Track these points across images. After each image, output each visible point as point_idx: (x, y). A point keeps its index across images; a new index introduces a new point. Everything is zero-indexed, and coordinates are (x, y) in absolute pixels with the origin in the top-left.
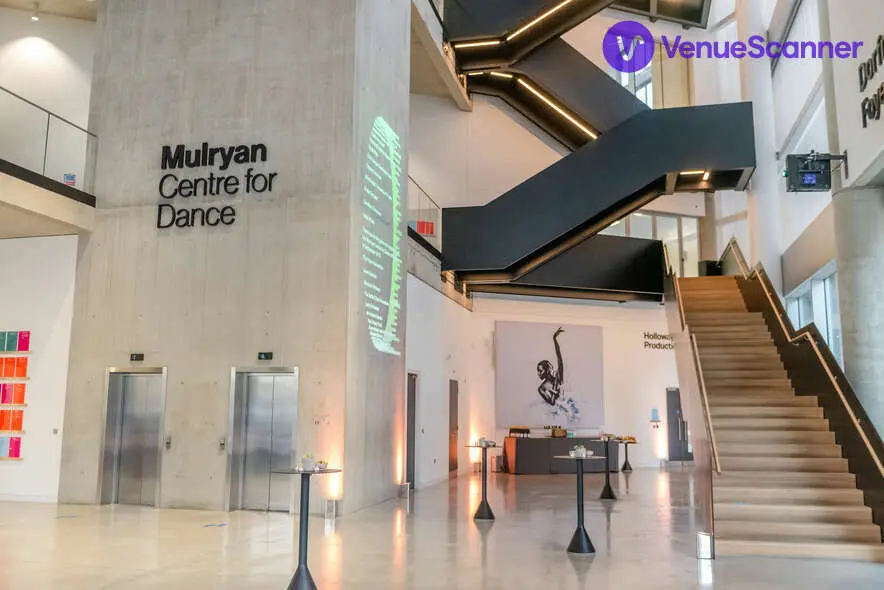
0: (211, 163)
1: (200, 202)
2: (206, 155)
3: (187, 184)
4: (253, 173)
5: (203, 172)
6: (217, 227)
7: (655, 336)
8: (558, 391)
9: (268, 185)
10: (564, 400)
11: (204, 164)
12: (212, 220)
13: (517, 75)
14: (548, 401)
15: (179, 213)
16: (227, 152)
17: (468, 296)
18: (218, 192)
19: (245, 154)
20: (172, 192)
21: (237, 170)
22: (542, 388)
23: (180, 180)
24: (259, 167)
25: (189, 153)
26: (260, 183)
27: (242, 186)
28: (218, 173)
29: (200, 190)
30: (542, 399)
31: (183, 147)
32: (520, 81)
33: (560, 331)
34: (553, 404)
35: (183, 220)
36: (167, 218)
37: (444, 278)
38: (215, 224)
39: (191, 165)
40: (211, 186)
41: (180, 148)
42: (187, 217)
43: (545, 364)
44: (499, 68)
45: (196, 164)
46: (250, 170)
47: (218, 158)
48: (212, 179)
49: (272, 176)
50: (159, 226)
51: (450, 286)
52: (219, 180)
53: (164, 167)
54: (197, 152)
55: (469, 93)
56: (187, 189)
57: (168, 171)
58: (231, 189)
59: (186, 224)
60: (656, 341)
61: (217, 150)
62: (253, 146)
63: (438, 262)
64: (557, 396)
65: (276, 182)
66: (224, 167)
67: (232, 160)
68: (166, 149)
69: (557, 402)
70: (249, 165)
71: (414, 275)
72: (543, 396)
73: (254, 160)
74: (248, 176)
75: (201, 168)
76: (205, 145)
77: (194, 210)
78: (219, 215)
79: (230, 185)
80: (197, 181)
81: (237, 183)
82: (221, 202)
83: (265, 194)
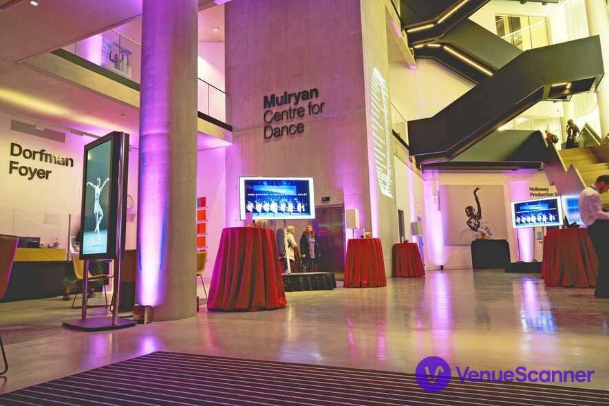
0: (290, 102)
1: (285, 122)
2: (286, 98)
3: (278, 114)
4: (312, 104)
5: (286, 107)
6: (295, 135)
7: (537, 189)
8: (479, 223)
9: (320, 110)
10: (483, 228)
11: (286, 103)
12: (292, 131)
13: (443, 44)
14: (473, 229)
15: (275, 130)
16: (297, 95)
17: (423, 172)
18: (294, 117)
19: (306, 95)
20: (270, 119)
21: (304, 104)
22: (469, 222)
23: (274, 113)
24: (315, 101)
25: (277, 98)
26: (316, 110)
27: (307, 112)
28: (293, 107)
29: (285, 117)
30: (470, 228)
31: (274, 95)
32: (445, 48)
33: (477, 189)
34: (476, 231)
35: (277, 134)
36: (269, 134)
37: (411, 161)
38: (294, 134)
39: (279, 105)
40: (290, 114)
41: (273, 96)
42: (279, 131)
43: (470, 208)
44: (433, 40)
45: (281, 104)
46: (310, 103)
47: (293, 100)
48: (290, 110)
49: (322, 104)
50: (265, 138)
51: (414, 165)
52: (294, 110)
53: (265, 107)
54: (282, 97)
55: (415, 58)
56: (278, 117)
57: (267, 109)
58: (302, 114)
59: (279, 135)
60: (537, 192)
61: (292, 95)
62: (311, 90)
63: (408, 151)
64: (478, 226)
65: (324, 108)
66: (296, 104)
67: (300, 100)
68: (266, 98)
69: (479, 229)
70: (310, 100)
71: (397, 156)
72: (470, 226)
73: (312, 98)
74: (309, 106)
75: (284, 105)
76: (286, 93)
77: (282, 128)
78: (296, 129)
79: (300, 112)
80: (283, 112)
81: (304, 111)
82: (296, 122)
83: (319, 114)
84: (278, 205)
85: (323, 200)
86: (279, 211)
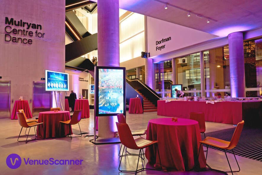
0: (24, 26)
1: (20, 36)
2: (22, 24)
3: (15, 30)
4: (38, 32)
5: (21, 28)
9: (42, 36)
11: (21, 26)
15: (13, 38)
18: (26, 35)
19: (34, 26)
20: (9, 31)
21: (34, 31)
23: (13, 28)
25: (15, 21)
26: (40, 35)
28: (26, 29)
29: (20, 33)
35: (14, 41)
36: (8, 39)
38: (26, 43)
39: (16, 25)
41: (12, 19)
42: (16, 40)
45: (18, 25)
47: (26, 26)
48: (24, 31)
49: (43, 34)
50: (5, 40)
52: (27, 32)
53: (6, 23)
54: (19, 22)
56: (15, 32)
57: (8, 25)
59: (16, 42)
61: (25, 23)
62: (37, 25)
65: (45, 36)
66: (28, 28)
67: (31, 27)
68: (7, 18)
73: (38, 29)
74: (36, 32)
76: (21, 20)
77: (18, 39)
78: (27, 41)
79: (31, 34)
80: (19, 30)
81: (33, 34)
82: (28, 38)
83: (41, 38)
84: (58, 84)
85: (42, 79)
86: (59, 87)
